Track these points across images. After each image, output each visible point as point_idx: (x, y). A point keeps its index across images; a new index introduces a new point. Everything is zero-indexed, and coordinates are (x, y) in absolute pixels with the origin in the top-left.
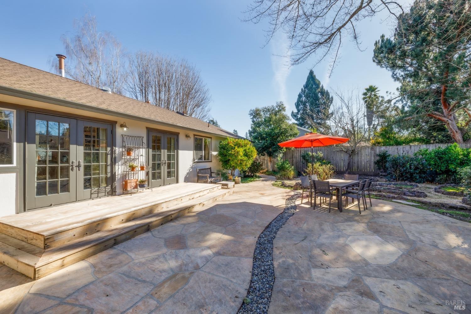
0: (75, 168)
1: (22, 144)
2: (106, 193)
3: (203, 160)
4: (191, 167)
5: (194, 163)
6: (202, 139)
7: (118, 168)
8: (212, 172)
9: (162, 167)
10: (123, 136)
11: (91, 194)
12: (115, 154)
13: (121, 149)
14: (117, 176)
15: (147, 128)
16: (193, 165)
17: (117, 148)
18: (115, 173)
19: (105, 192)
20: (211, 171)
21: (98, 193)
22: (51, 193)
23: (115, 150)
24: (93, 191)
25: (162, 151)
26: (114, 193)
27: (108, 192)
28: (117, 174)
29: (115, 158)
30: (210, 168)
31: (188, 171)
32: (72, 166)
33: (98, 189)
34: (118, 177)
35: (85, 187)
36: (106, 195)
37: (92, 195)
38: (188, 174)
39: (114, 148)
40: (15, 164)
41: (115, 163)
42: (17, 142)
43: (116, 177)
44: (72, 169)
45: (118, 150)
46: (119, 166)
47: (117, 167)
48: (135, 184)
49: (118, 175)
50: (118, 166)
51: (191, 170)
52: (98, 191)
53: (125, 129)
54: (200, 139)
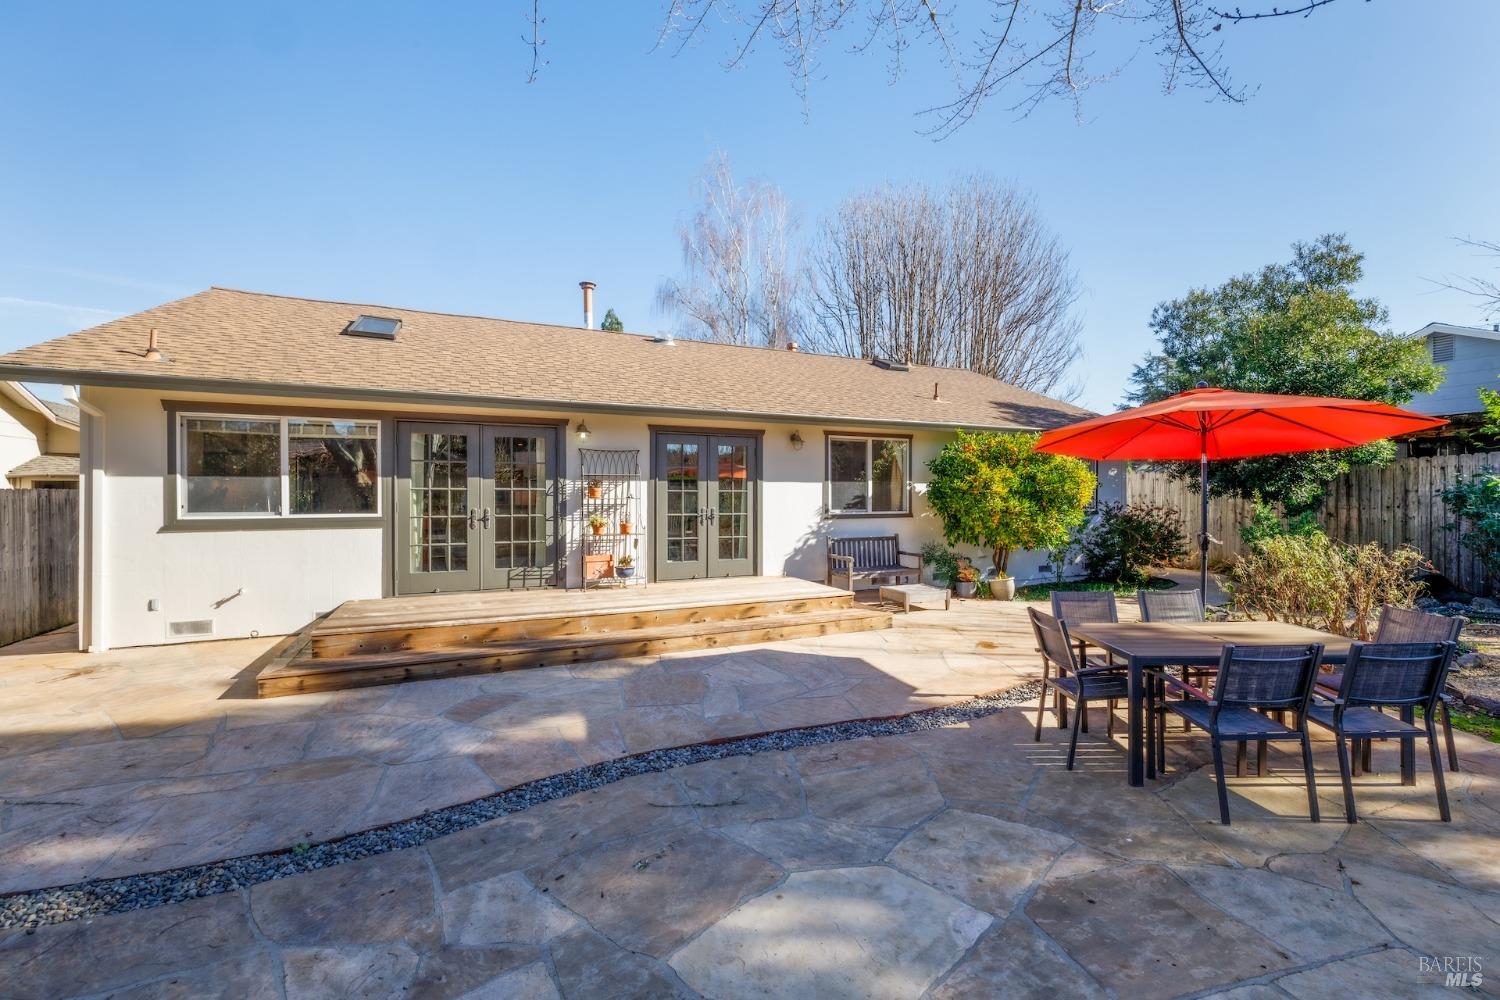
0: (476, 523)
1: (390, 479)
2: (543, 581)
3: (870, 511)
4: (813, 533)
5: (827, 518)
6: (863, 445)
7: (573, 527)
8: (901, 550)
9: (702, 529)
10: (584, 452)
11: (509, 579)
12: (563, 494)
13: (578, 484)
14: (568, 545)
15: (651, 427)
16: (820, 527)
17: (567, 482)
18: (564, 537)
19: (541, 579)
20: (897, 545)
21: (524, 579)
22: (436, 569)
23: (564, 486)
24: (512, 574)
25: (702, 485)
26: (560, 583)
27: (547, 579)
28: (568, 540)
29: (564, 503)
30: (895, 538)
31: (800, 544)
32: (471, 518)
33: (524, 571)
34: (572, 547)
35: (499, 565)
36: (543, 584)
37: (511, 582)
38: (797, 551)
39: (562, 480)
40: (379, 514)
41: (564, 514)
42: (382, 476)
43: (565, 548)
44: (471, 526)
45: (570, 486)
46: (575, 522)
47: (569, 525)
48: (605, 567)
49: (572, 543)
50: (573, 521)
51: (813, 541)
52: (524, 575)
53: (583, 435)
54: (855, 443)
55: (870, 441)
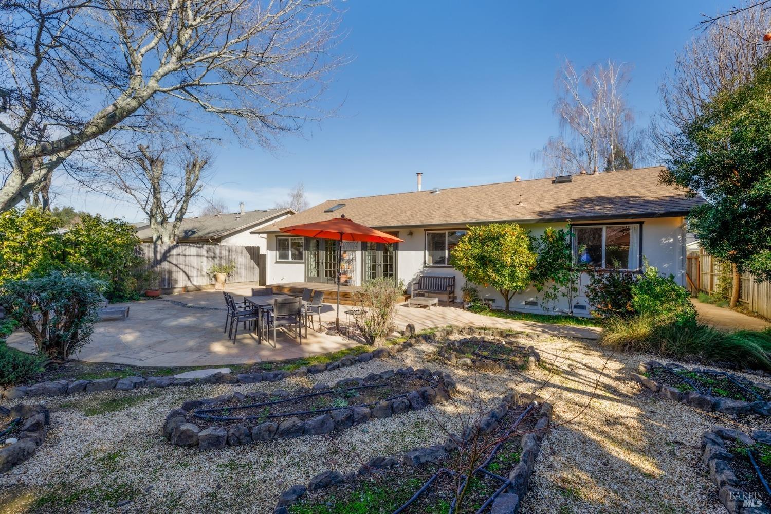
1: (305, 251)
3: (446, 265)
5: (426, 267)
6: (444, 234)
9: (377, 269)
20: (454, 281)
30: (453, 278)
40: (304, 261)
52: (331, 279)
54: (438, 234)
55: (447, 232)
